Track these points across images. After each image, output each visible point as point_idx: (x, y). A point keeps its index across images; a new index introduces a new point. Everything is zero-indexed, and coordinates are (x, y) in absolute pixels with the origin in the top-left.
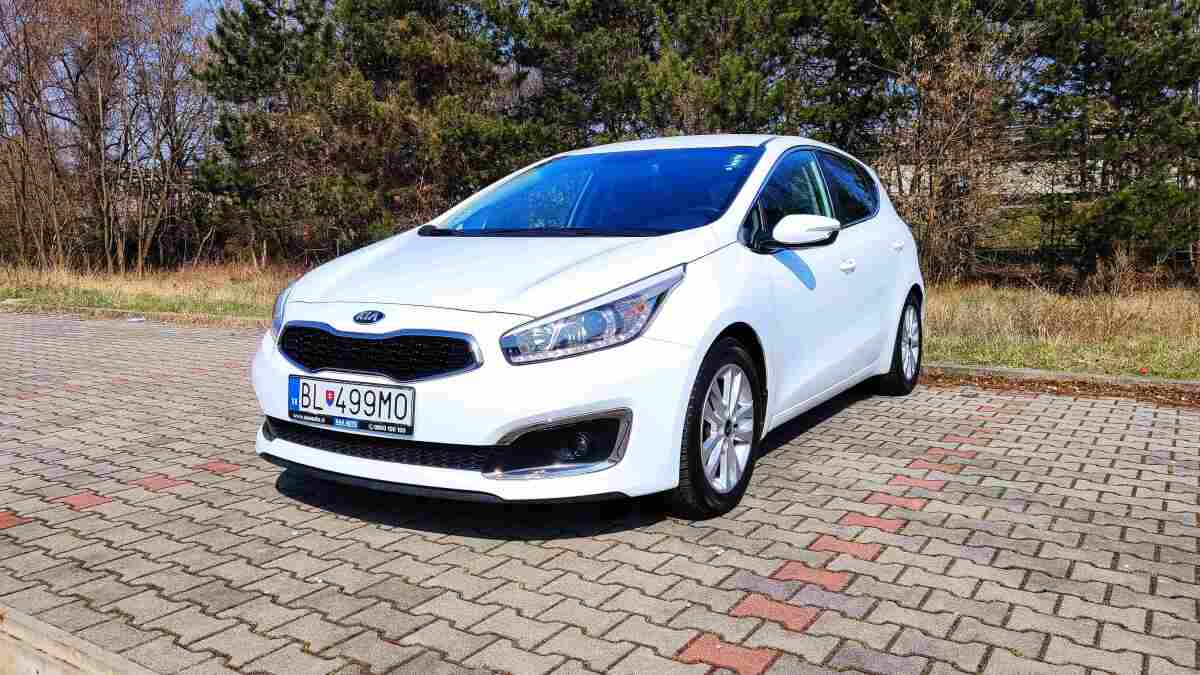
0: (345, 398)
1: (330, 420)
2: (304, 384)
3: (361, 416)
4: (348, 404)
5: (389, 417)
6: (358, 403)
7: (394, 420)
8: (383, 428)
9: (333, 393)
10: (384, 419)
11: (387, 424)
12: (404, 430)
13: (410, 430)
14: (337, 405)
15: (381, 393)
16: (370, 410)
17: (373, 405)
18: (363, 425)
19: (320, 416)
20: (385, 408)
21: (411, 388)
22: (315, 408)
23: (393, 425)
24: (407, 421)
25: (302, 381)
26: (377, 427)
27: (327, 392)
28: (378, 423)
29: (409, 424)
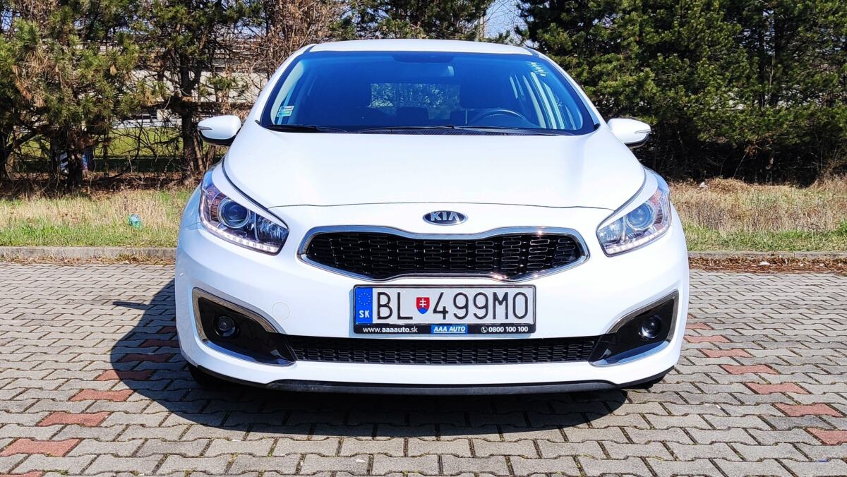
0: (447, 302)
1: (426, 329)
2: (379, 294)
3: (471, 320)
4: (452, 310)
5: (507, 317)
6: (466, 307)
7: (512, 320)
8: (501, 329)
9: (427, 300)
10: (501, 319)
11: (504, 325)
12: (525, 329)
13: (532, 328)
14: (435, 311)
15: (495, 295)
16: (481, 313)
17: (486, 307)
18: (473, 329)
19: (410, 326)
20: (500, 309)
21: (529, 286)
22: (399, 317)
23: (512, 325)
24: (528, 320)
25: (375, 291)
26: (494, 330)
27: (419, 300)
28: (493, 325)
29: (531, 322)
